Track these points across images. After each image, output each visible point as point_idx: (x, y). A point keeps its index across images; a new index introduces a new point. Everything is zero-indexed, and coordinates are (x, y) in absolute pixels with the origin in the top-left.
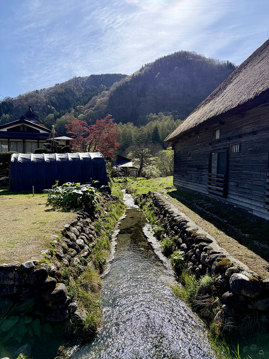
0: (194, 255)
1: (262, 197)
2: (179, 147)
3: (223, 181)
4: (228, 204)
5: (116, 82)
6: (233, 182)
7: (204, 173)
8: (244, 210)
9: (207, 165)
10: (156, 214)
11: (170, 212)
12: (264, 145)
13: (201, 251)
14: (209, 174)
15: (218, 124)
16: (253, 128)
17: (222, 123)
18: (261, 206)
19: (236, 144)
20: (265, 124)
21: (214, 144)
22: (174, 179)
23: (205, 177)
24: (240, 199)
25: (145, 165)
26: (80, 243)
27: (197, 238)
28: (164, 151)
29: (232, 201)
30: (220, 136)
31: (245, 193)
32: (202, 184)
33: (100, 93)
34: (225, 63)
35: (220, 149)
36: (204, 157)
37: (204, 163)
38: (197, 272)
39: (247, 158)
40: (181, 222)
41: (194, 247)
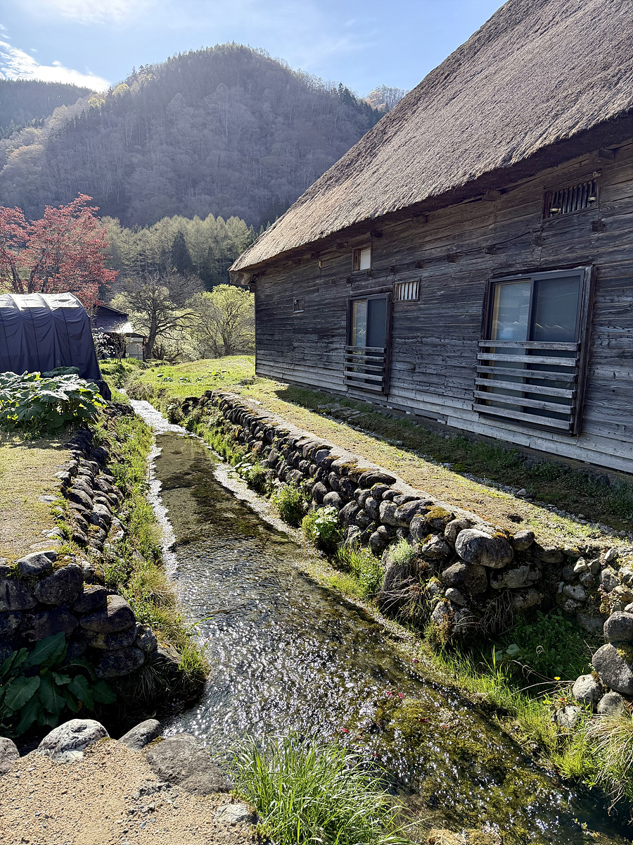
0: (361, 511)
1: (465, 389)
2: (267, 286)
3: (383, 361)
4: (391, 408)
5: (64, 105)
6: (405, 362)
7: (334, 346)
8: (426, 417)
9: (344, 328)
10: (240, 440)
11: (281, 431)
12: (472, 284)
13: (379, 499)
14: (349, 348)
15: (368, 235)
16: (449, 247)
17: (379, 235)
18: (465, 407)
19: (409, 283)
20: (475, 241)
21: (359, 281)
22: (258, 362)
23: (339, 355)
24: (419, 397)
25: (162, 328)
26: (103, 512)
27: (365, 477)
28: (206, 294)
29: (401, 402)
30: (371, 264)
31: (431, 383)
32: (331, 369)
33: (19, 131)
34: (335, 89)
35: (371, 293)
36: (336, 311)
37: (335, 324)
38: (374, 541)
39: (433, 311)
40: (316, 450)
41: (358, 494)
